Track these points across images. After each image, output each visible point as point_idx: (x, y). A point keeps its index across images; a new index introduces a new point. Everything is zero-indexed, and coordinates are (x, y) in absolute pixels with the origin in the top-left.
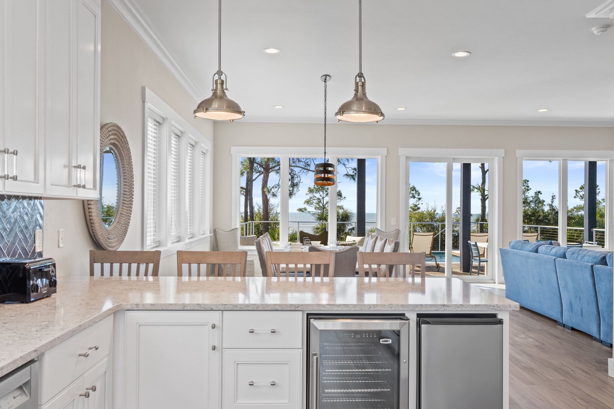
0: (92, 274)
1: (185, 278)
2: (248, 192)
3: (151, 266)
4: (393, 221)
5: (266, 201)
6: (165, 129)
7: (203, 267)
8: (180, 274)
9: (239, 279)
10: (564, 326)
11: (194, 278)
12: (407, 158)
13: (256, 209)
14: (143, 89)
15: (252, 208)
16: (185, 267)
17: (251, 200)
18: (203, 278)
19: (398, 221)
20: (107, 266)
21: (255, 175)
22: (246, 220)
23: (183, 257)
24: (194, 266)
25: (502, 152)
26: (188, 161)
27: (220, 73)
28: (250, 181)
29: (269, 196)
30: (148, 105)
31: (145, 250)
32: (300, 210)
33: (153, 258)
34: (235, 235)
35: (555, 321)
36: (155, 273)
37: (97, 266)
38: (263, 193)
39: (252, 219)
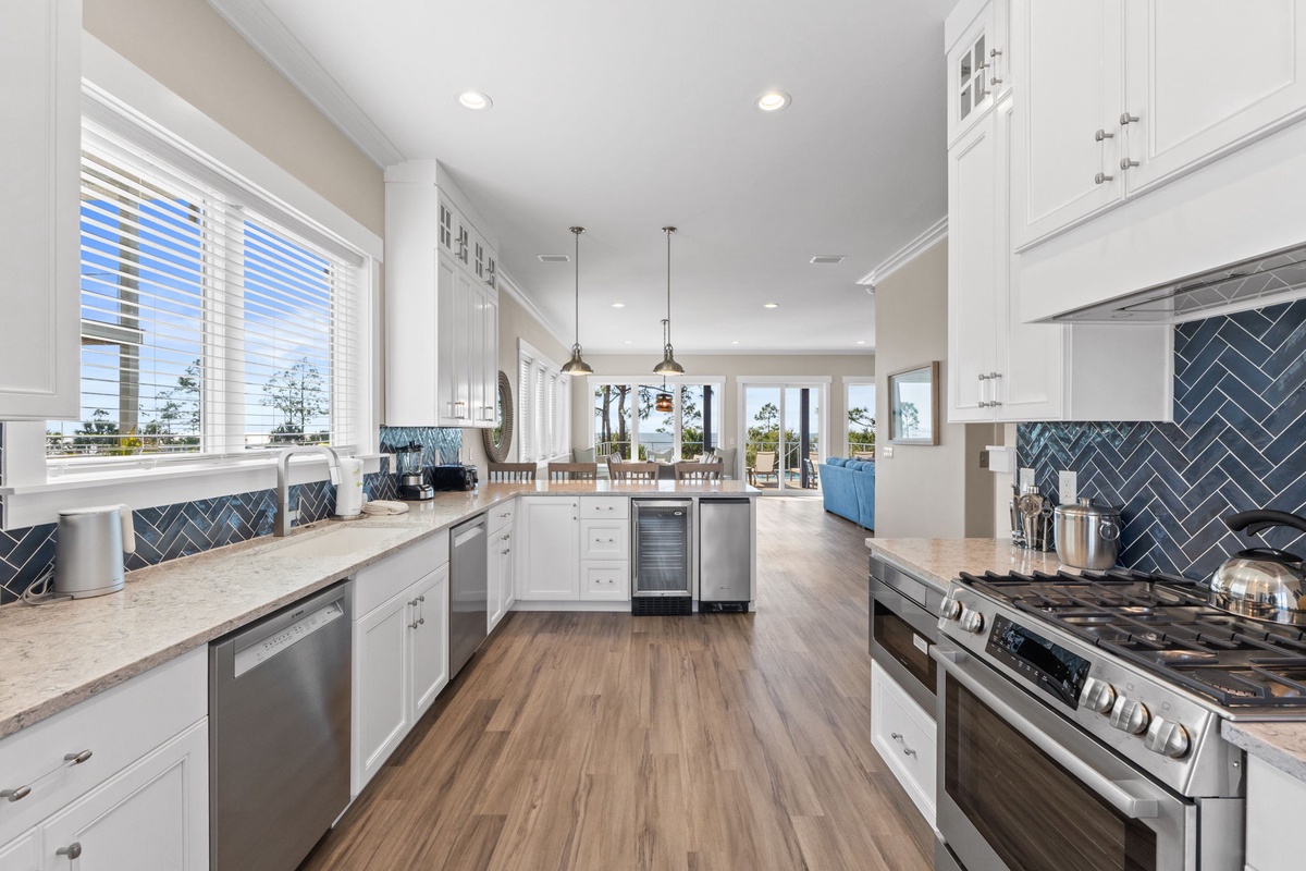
0: (490, 478)
1: (554, 482)
2: (605, 412)
3: (530, 473)
4: (732, 441)
5: (622, 423)
6: (533, 367)
7: (566, 474)
8: (550, 478)
9: (591, 482)
10: (861, 526)
11: (560, 482)
12: (744, 384)
13: (613, 431)
14: (518, 339)
15: (609, 429)
16: (554, 474)
17: (608, 421)
18: (567, 482)
19: (736, 441)
20: (500, 473)
21: (612, 397)
22: (603, 440)
23: (553, 467)
24: (560, 474)
25: (829, 378)
26: (551, 388)
27: (577, 344)
28: (607, 403)
29: (626, 417)
30: (522, 351)
31: (521, 462)
32: (659, 430)
33: (531, 468)
34: (591, 453)
35: (855, 523)
36: (533, 478)
37: (493, 473)
38: (620, 414)
39: (609, 440)
